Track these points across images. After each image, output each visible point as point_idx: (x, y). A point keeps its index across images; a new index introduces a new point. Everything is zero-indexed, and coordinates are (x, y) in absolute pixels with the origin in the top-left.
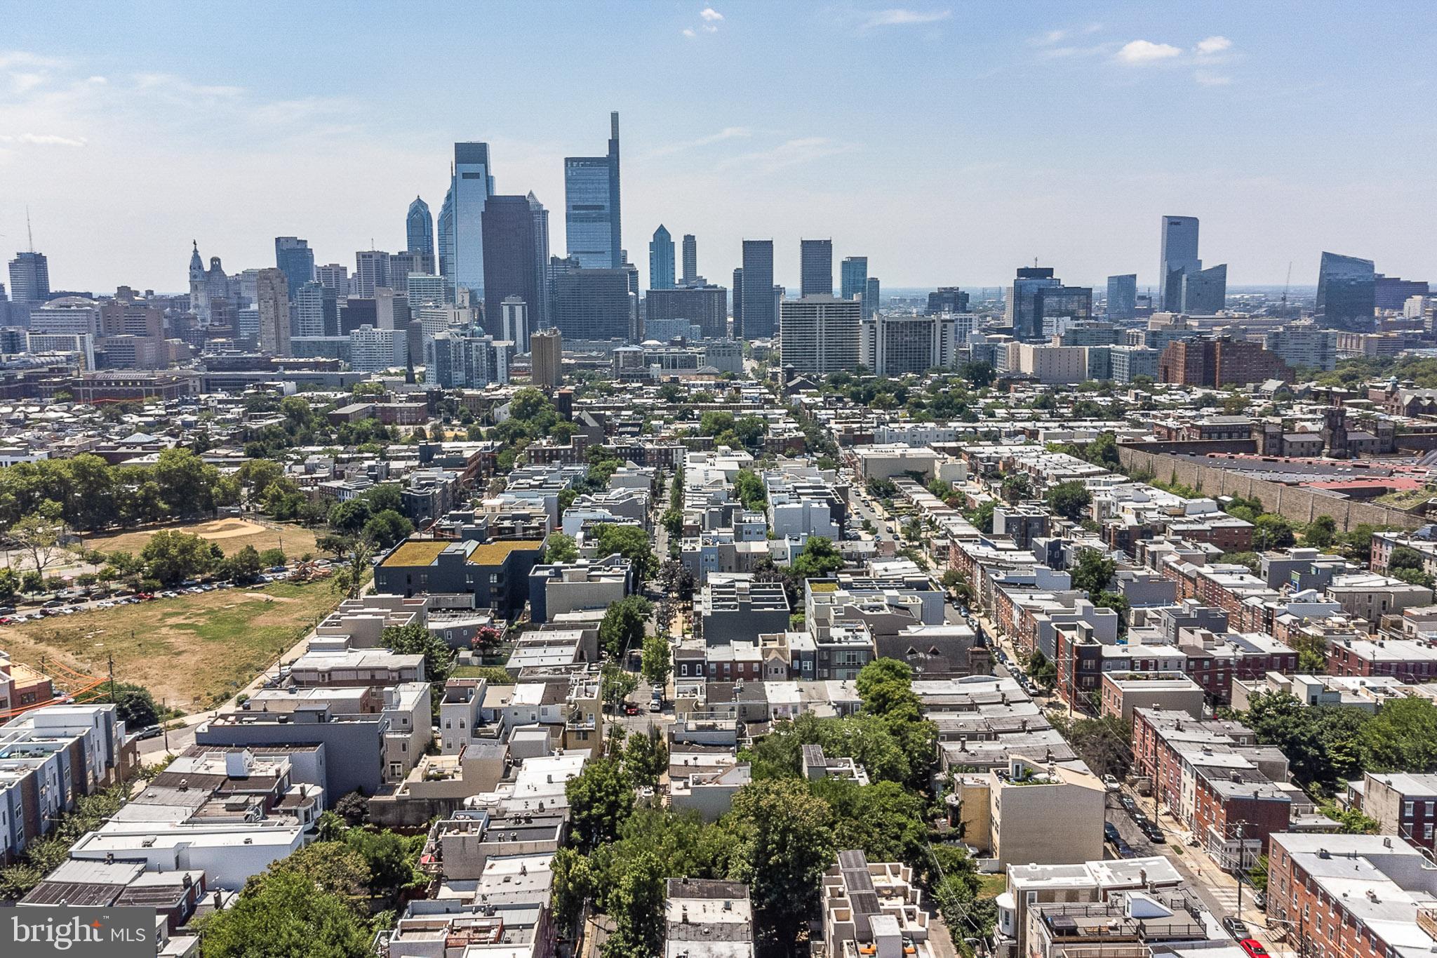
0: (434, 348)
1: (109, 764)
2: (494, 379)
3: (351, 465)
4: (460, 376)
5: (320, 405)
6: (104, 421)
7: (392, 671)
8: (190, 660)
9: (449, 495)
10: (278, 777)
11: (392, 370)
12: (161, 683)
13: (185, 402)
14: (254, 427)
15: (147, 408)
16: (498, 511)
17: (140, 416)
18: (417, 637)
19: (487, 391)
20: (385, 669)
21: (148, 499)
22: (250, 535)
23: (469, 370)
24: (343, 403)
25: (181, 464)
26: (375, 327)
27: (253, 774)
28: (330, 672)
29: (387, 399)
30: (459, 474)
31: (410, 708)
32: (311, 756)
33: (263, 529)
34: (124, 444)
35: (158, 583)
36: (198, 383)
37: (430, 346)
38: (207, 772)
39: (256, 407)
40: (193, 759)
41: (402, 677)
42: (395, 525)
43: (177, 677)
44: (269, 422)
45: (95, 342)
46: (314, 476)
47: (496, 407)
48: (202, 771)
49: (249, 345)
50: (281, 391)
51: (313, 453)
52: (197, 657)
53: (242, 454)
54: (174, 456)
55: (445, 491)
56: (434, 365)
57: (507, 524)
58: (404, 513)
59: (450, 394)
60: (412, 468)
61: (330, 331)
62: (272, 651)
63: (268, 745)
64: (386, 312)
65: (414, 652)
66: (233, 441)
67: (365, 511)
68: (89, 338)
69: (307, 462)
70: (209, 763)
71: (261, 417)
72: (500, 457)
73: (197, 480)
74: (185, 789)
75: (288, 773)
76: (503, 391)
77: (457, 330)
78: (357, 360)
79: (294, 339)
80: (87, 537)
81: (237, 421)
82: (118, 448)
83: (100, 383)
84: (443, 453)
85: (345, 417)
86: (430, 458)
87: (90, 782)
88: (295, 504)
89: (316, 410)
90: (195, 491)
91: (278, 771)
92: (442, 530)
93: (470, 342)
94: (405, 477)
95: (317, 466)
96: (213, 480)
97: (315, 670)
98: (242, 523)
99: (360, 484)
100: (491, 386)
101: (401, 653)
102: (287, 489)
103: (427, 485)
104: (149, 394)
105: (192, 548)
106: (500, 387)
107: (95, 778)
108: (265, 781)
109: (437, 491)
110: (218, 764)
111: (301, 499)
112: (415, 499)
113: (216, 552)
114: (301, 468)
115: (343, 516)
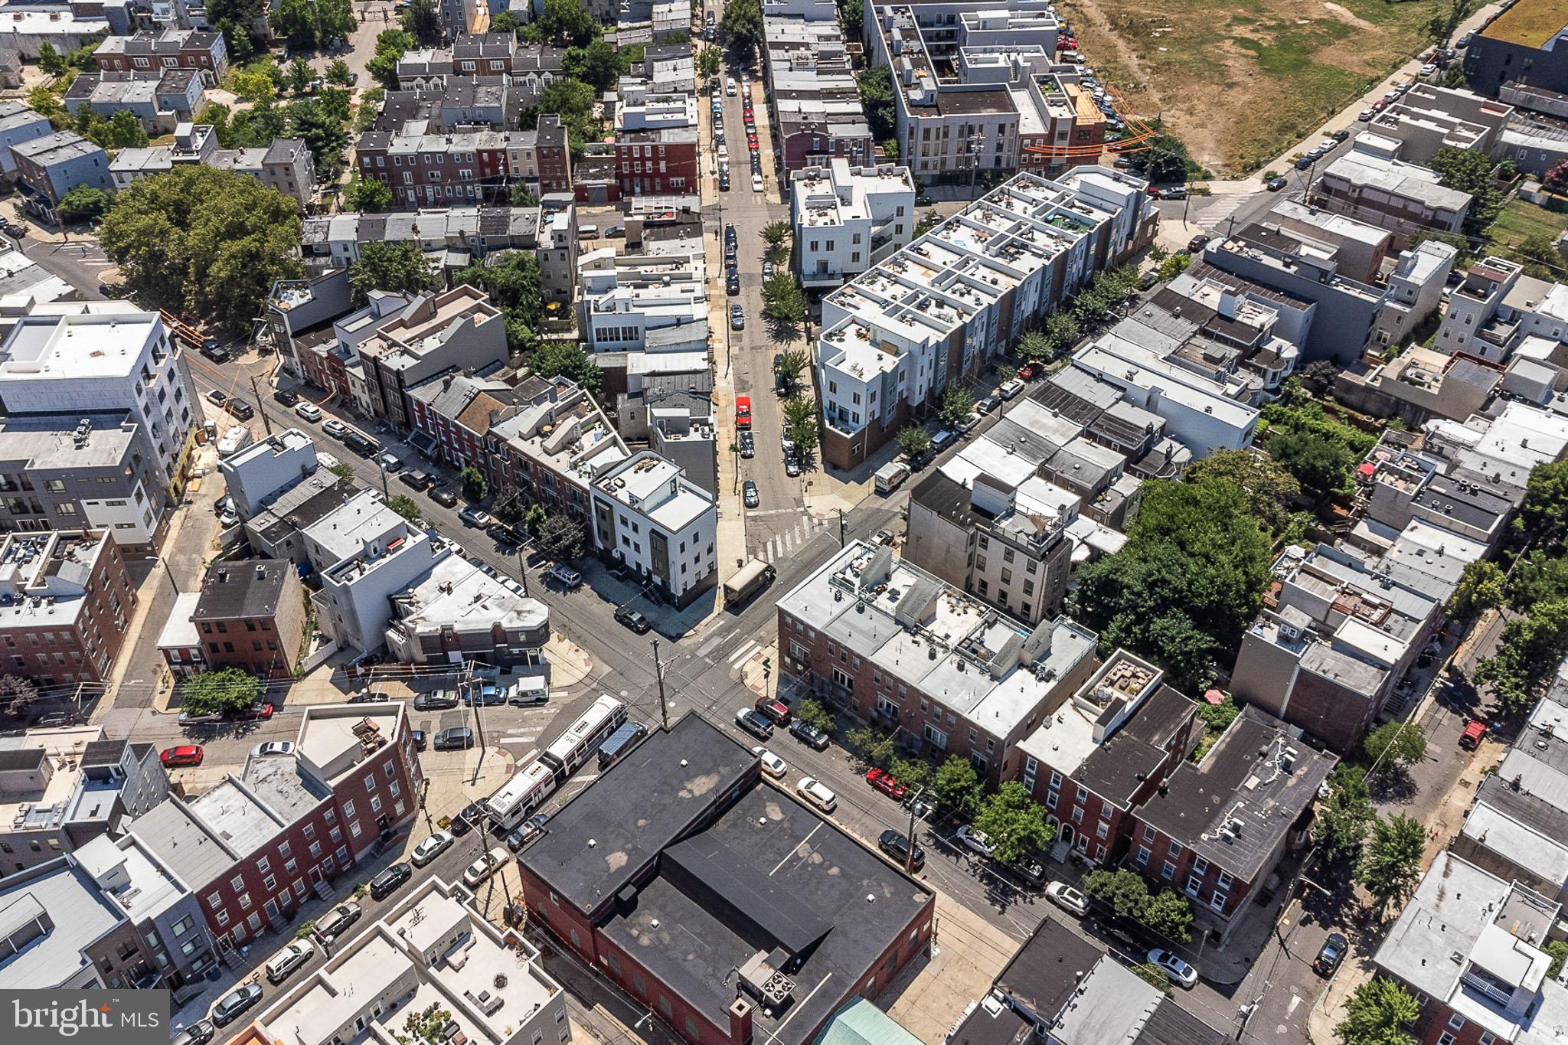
1: (1130, 236)
7: (1428, 208)
8: (1238, 98)
10: (1260, 330)
12: (1203, 126)
18: (1473, 171)
20: (1422, 203)
27: (1239, 318)
28: (1362, 188)
31: (1420, 283)
32: (1301, 313)
38: (1200, 301)
40: (1195, 281)
41: (1434, 223)
43: (1220, 117)
48: (1197, 298)
52: (1246, 97)
62: (1323, 109)
63: (1264, 286)
65: (1462, 189)
70: (1206, 290)
74: (1177, 316)
75: (1272, 327)
87: (1110, 255)
91: (1262, 326)
97: (1348, 181)
101: (1449, 185)
107: (1115, 252)
108: (1247, 330)
110: (1211, 295)
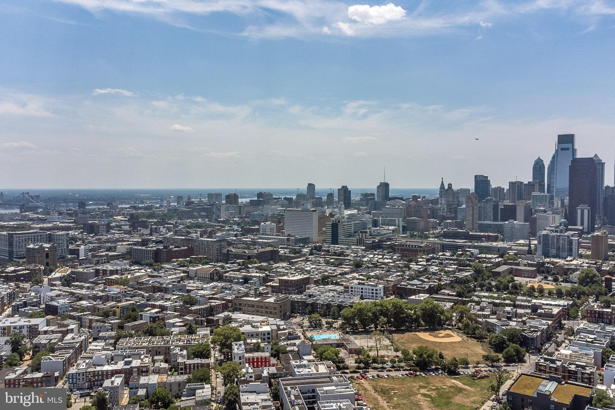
0: (542, 238)
2: (571, 255)
3: (500, 308)
4: (554, 251)
5: (489, 265)
6: (404, 267)
9: (544, 335)
11: (522, 241)
13: (433, 258)
14: (460, 277)
15: (419, 260)
16: (568, 358)
17: (417, 265)
19: (567, 261)
21: (416, 320)
22: (455, 342)
23: (558, 249)
24: (498, 265)
25: (430, 306)
26: (515, 220)
29: (518, 264)
30: (550, 322)
33: (460, 339)
34: (410, 284)
35: (418, 369)
36: (439, 246)
37: (540, 237)
39: (462, 266)
42: (518, 352)
44: (467, 274)
45: (403, 221)
46: (484, 313)
47: (571, 273)
49: (460, 225)
50: (472, 253)
51: (484, 297)
53: (454, 293)
54: (427, 302)
55: (542, 334)
56: (541, 245)
57: (573, 367)
58: (521, 345)
59: (548, 263)
60: (527, 313)
61: (495, 219)
64: (520, 212)
66: (451, 286)
67: (505, 341)
68: (401, 219)
69: (481, 305)
71: (463, 270)
72: (572, 311)
73: (436, 313)
76: (575, 262)
77: (553, 228)
78: (506, 235)
79: (480, 222)
80: (395, 332)
81: (454, 272)
82: (407, 286)
83: (403, 246)
84: (543, 309)
85: (499, 274)
86: (536, 311)
88: (475, 330)
89: (486, 267)
90: (435, 317)
92: (540, 365)
93: (560, 236)
94: (524, 319)
95: (485, 307)
96: (442, 312)
98: (452, 334)
99: (503, 323)
100: (569, 258)
102: (471, 319)
103: (534, 331)
104: (420, 251)
105: (432, 355)
106: (574, 259)
109: (539, 333)
111: (477, 328)
112: (528, 338)
113: (441, 356)
114: (478, 307)
115: (494, 342)
